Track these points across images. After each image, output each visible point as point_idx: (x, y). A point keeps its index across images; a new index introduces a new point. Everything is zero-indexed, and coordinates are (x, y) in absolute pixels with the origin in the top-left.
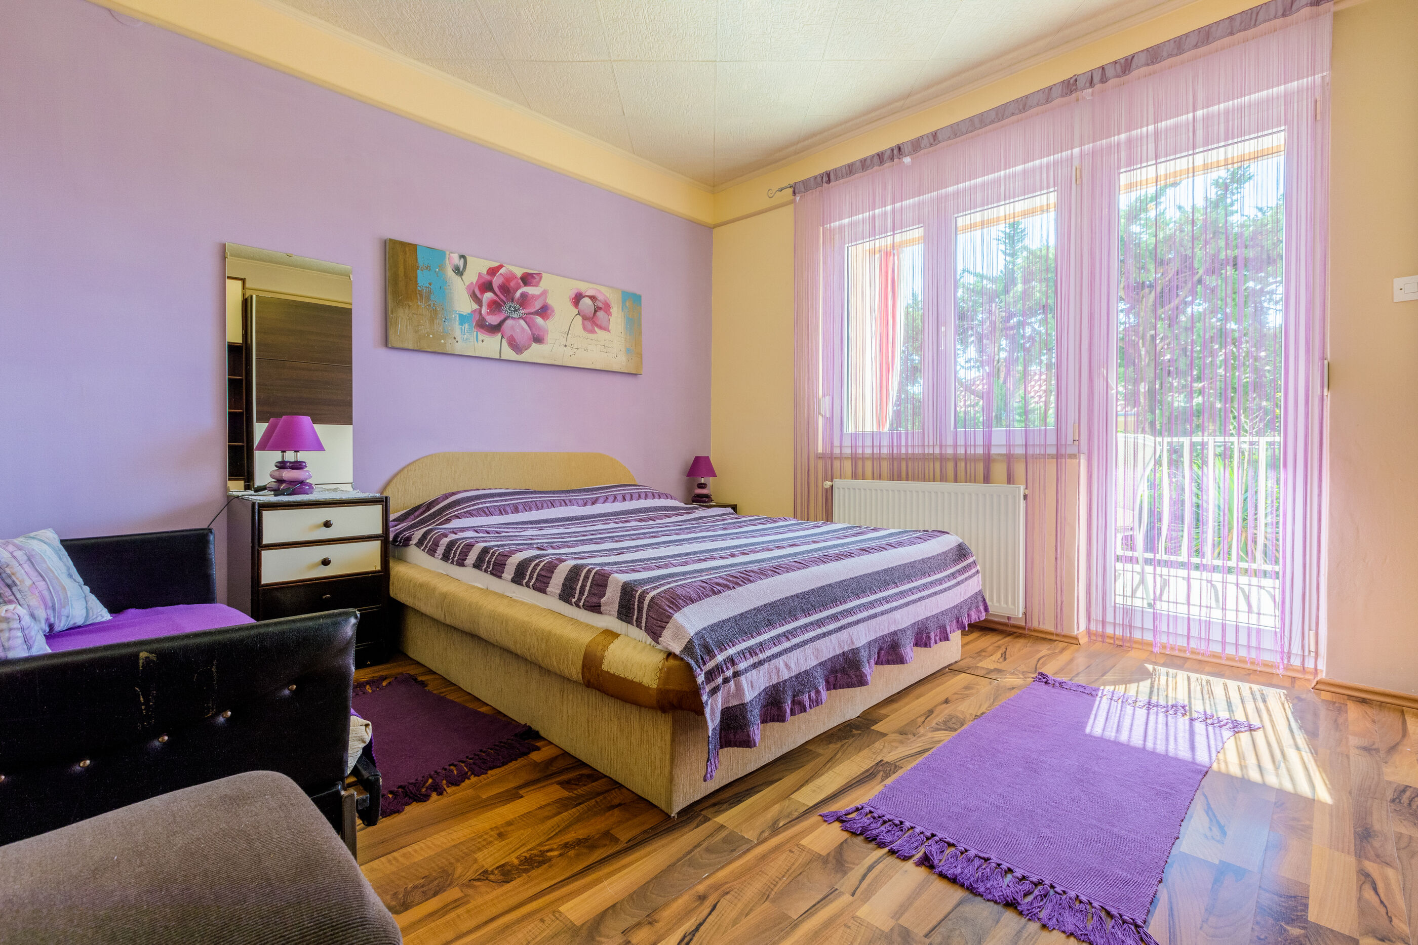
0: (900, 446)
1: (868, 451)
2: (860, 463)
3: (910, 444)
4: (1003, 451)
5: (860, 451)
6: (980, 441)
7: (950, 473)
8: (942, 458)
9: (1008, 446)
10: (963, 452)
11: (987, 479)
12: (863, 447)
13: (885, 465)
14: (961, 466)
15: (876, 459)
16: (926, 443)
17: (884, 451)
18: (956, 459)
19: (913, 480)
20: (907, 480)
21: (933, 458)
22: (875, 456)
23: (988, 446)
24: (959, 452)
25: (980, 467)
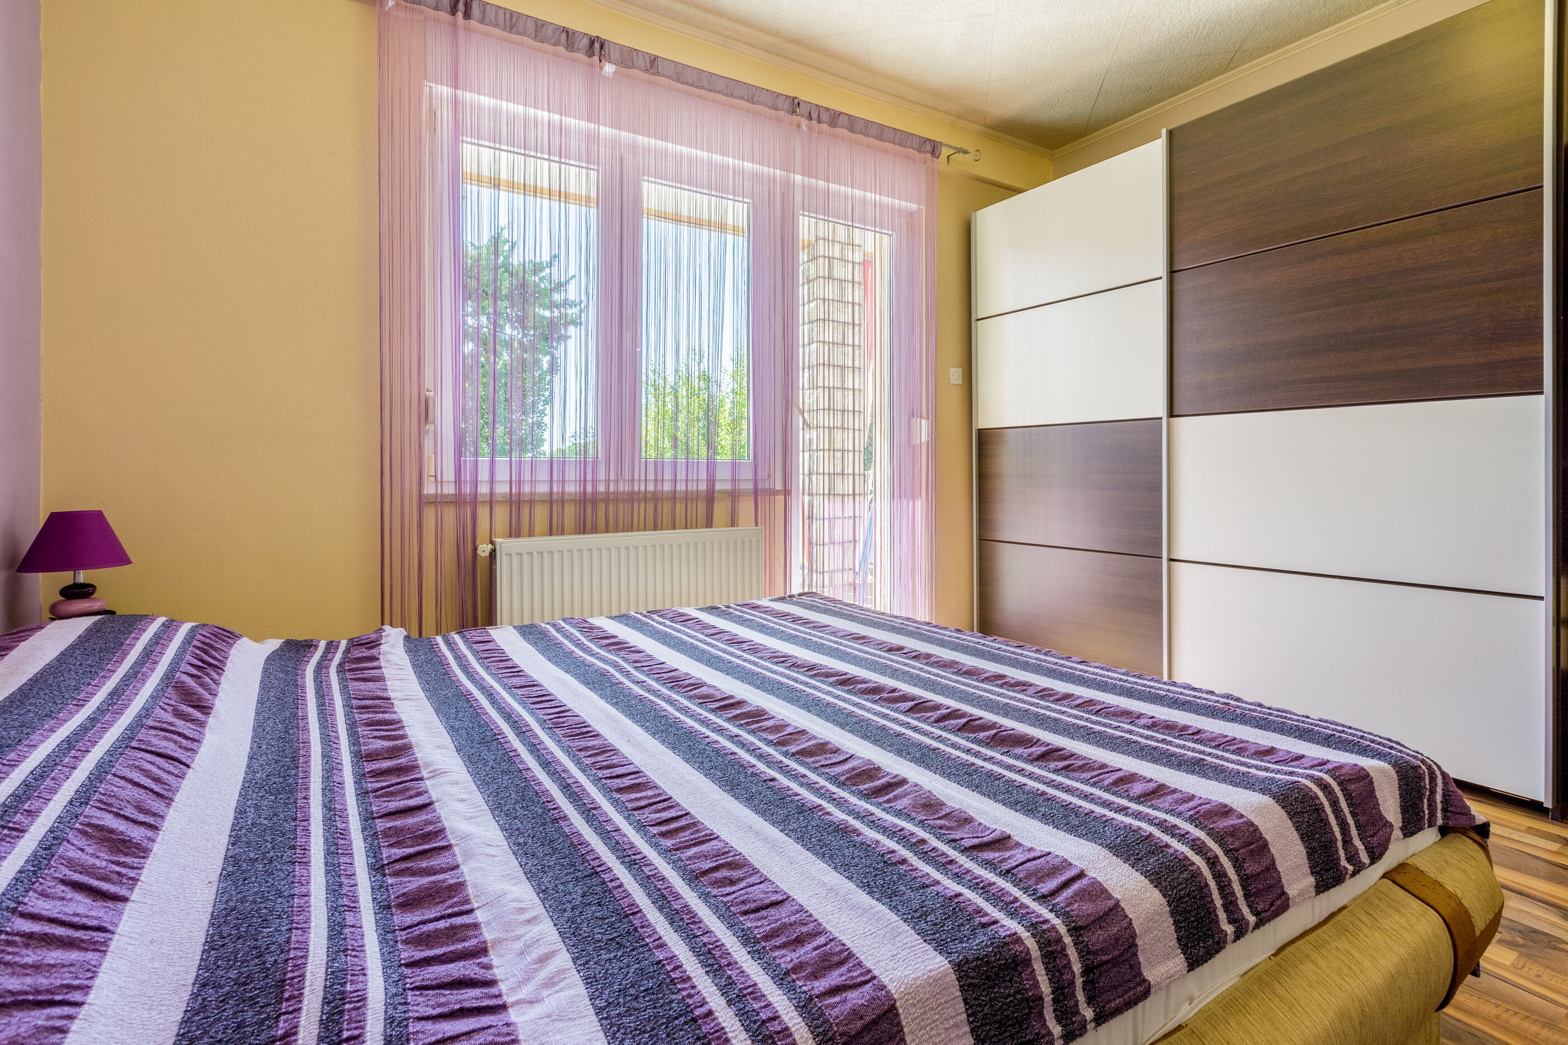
0: (594, 482)
1: (543, 489)
2: (525, 510)
3: (612, 478)
4: (728, 486)
5: (527, 489)
6: (703, 476)
7: (666, 519)
8: (656, 498)
9: (734, 481)
10: (684, 488)
11: (709, 523)
12: (533, 482)
13: (570, 511)
14: (680, 508)
15: (553, 501)
16: (636, 477)
17: (571, 488)
18: (673, 497)
19: (616, 530)
20: (607, 531)
21: (645, 497)
22: (555, 497)
23: (711, 481)
24: (678, 488)
25: (702, 507)
